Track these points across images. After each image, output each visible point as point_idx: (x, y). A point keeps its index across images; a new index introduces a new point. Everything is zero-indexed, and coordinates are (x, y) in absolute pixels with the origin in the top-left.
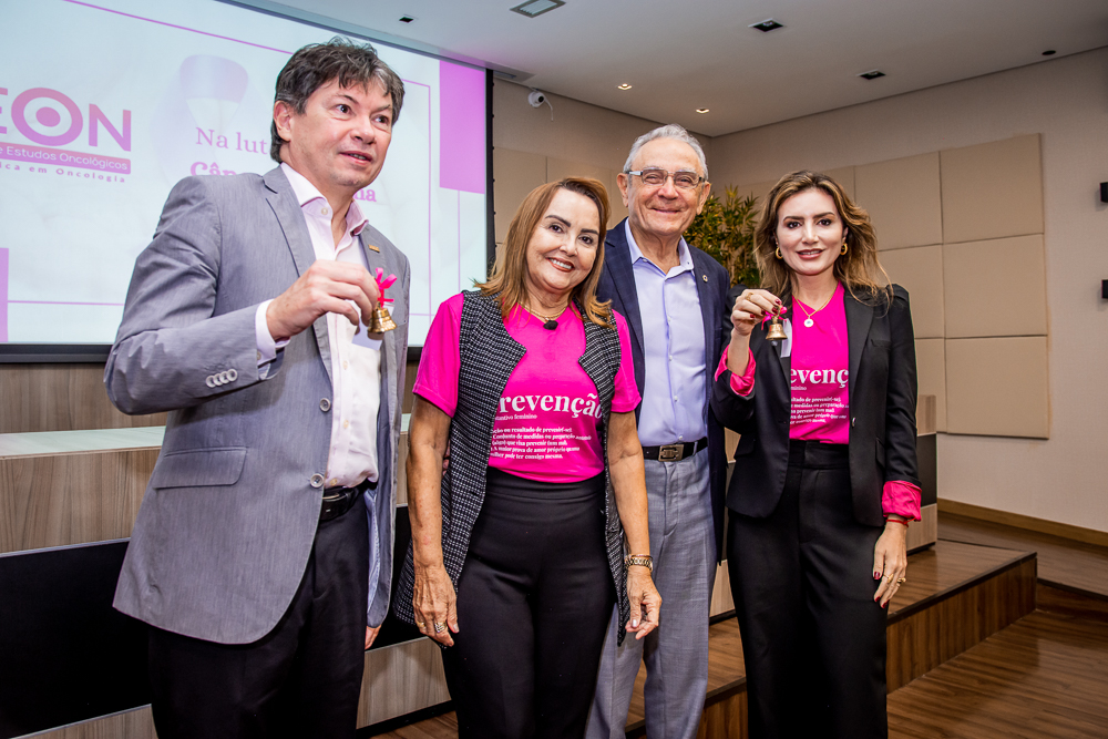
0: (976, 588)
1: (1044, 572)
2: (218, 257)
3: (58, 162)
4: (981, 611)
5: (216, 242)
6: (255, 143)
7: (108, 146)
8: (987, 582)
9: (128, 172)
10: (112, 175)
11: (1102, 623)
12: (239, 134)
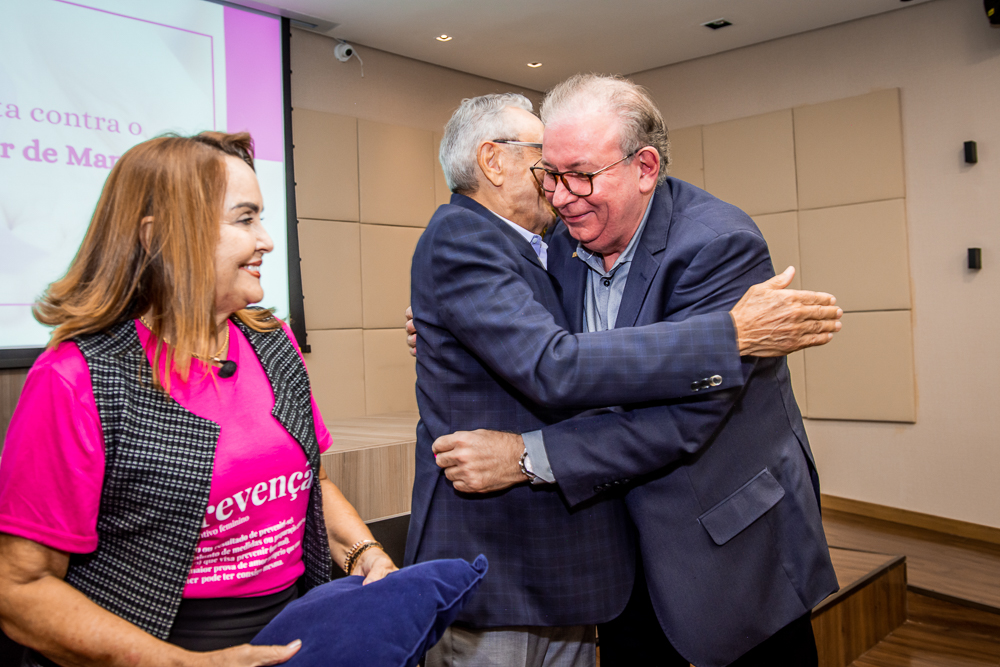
0: (839, 607)
1: (915, 577)
4: (846, 631)
8: (852, 598)
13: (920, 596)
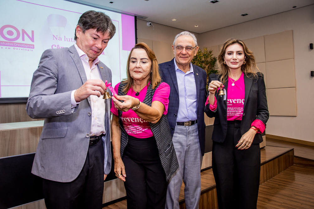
0: (277, 159)
1: (296, 154)
2: (57, 73)
3: (13, 46)
4: (279, 165)
5: (56, 68)
6: (69, 39)
7: (27, 41)
8: (280, 157)
9: (34, 48)
10: (29, 49)
11: (313, 168)
12: (65, 36)
13: (297, 158)
